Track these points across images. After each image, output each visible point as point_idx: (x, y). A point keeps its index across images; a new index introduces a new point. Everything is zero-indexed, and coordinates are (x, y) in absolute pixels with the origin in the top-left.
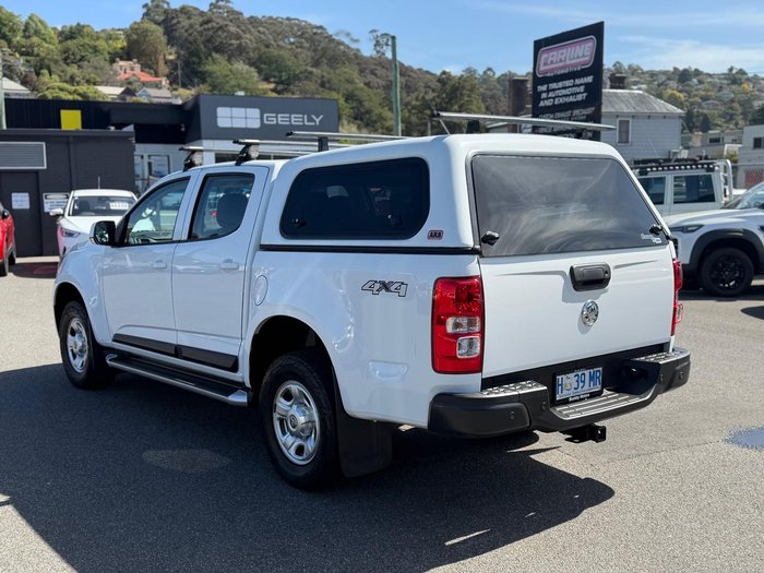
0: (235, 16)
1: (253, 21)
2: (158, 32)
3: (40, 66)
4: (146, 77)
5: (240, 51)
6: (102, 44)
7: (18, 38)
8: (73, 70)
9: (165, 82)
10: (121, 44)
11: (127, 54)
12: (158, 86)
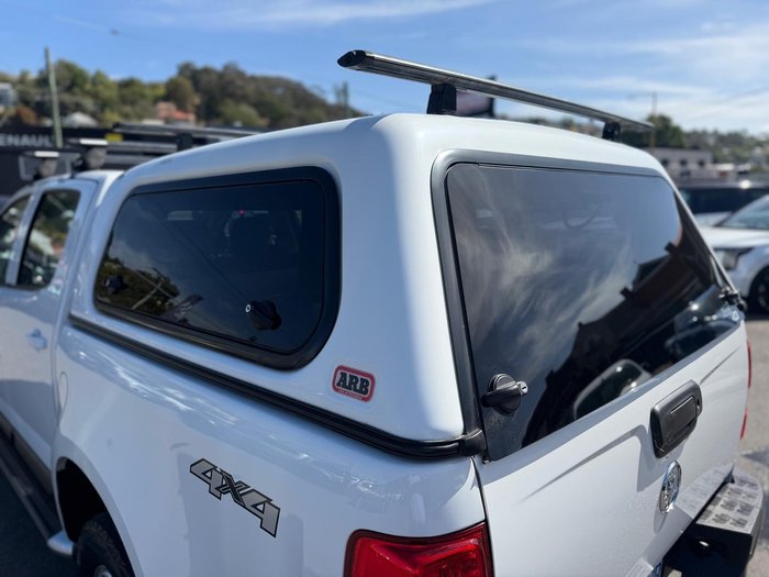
0: (241, 75)
1: (253, 79)
2: (187, 84)
3: (104, 105)
4: (179, 115)
5: (243, 98)
6: (148, 92)
7: (88, 87)
8: (127, 109)
9: (192, 117)
10: (161, 92)
11: (166, 98)
12: (186, 121)
